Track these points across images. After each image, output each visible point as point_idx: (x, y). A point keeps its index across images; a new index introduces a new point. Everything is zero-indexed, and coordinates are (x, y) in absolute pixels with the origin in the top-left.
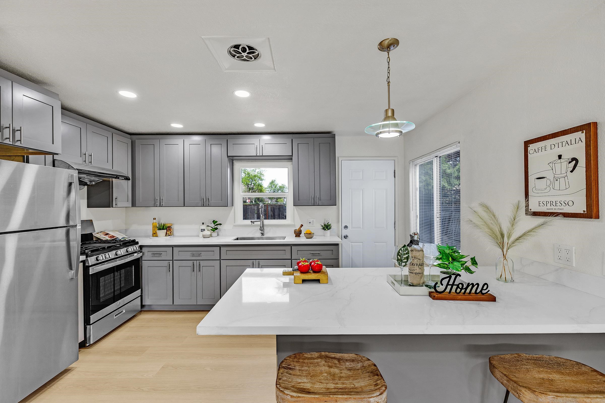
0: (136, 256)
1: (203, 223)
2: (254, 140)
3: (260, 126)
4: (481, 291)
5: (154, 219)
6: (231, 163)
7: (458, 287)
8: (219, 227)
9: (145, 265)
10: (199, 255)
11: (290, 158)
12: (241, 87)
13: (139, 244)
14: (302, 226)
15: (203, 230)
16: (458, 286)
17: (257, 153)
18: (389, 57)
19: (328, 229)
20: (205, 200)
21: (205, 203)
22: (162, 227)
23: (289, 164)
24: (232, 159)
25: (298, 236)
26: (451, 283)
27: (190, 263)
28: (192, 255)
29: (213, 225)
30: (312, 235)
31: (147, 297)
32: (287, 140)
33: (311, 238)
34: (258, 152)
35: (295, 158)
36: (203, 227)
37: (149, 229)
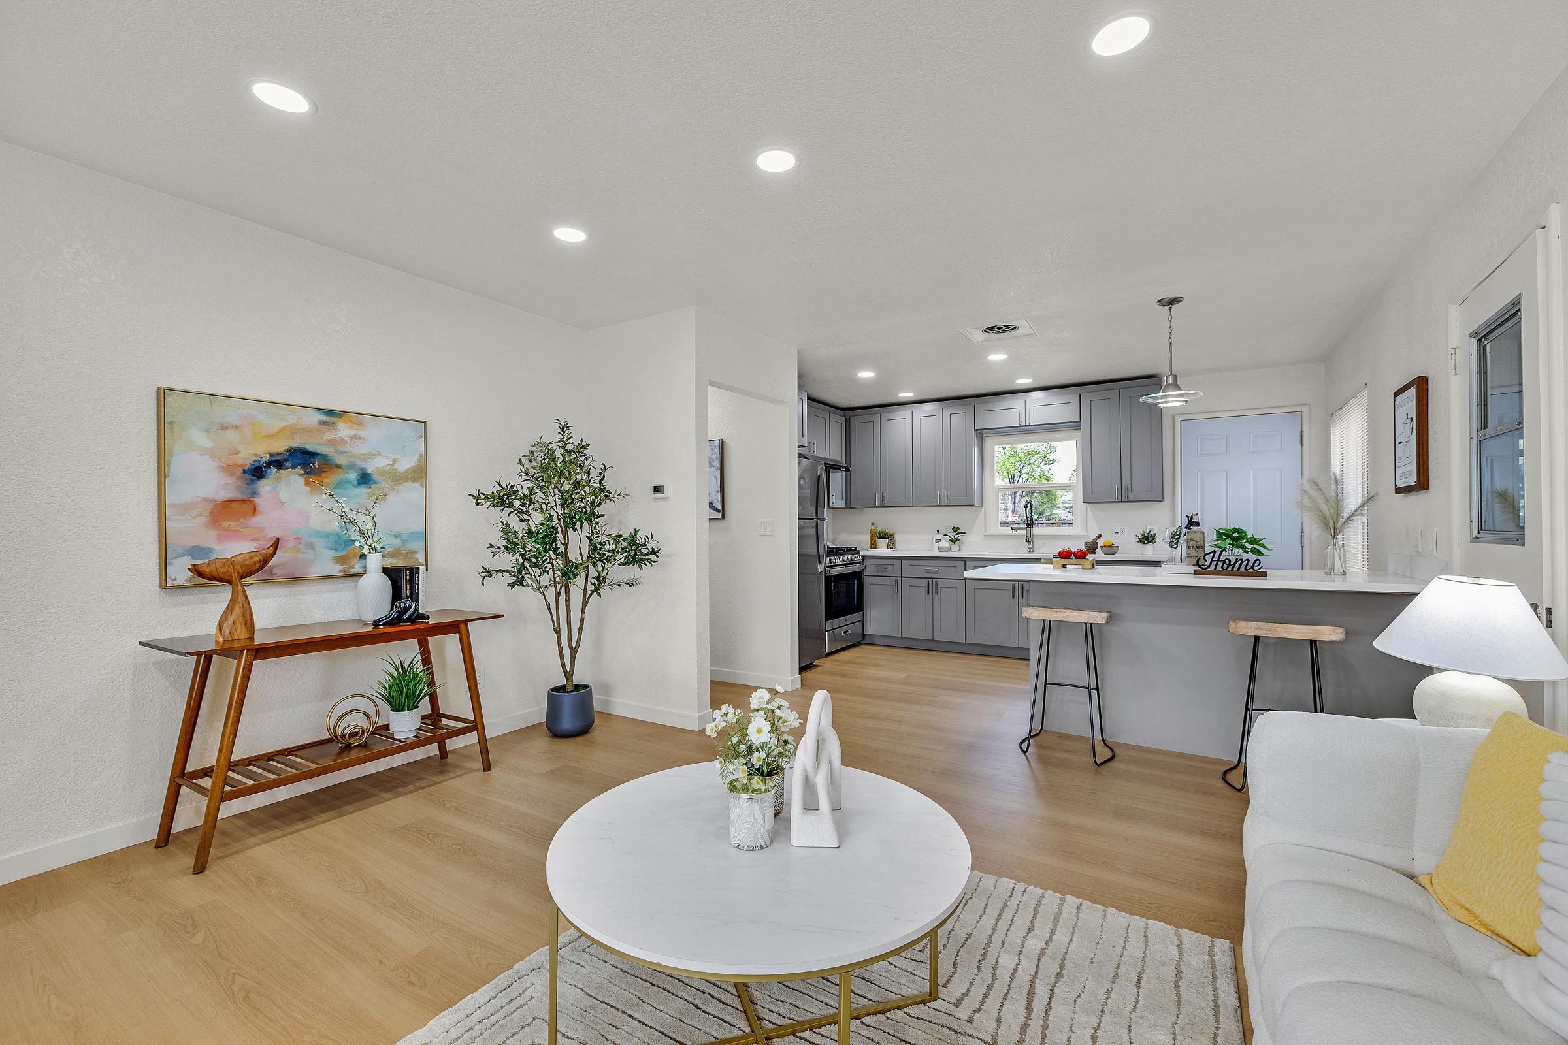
0: (856, 568)
1: (938, 531)
2: (1017, 402)
3: (1024, 382)
4: (1252, 568)
5: (872, 524)
6: (981, 439)
7: (1224, 563)
8: (960, 537)
9: (867, 581)
10: (936, 572)
11: (1076, 425)
12: (996, 350)
13: (861, 554)
14: (1099, 536)
15: (937, 541)
16: (1224, 561)
17: (1020, 422)
18: (1170, 315)
19: (1149, 542)
20: (941, 497)
21: (942, 502)
22: (883, 535)
23: (1077, 434)
24: (981, 434)
25: (1092, 552)
26: (1216, 558)
27: (924, 582)
28: (926, 571)
29: (952, 534)
30: (1114, 549)
31: (869, 624)
32: (1070, 397)
33: (1114, 554)
34: (1023, 420)
35: (1085, 424)
36: (938, 537)
37: (866, 538)
